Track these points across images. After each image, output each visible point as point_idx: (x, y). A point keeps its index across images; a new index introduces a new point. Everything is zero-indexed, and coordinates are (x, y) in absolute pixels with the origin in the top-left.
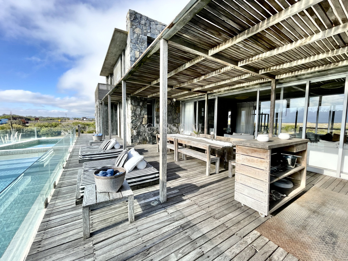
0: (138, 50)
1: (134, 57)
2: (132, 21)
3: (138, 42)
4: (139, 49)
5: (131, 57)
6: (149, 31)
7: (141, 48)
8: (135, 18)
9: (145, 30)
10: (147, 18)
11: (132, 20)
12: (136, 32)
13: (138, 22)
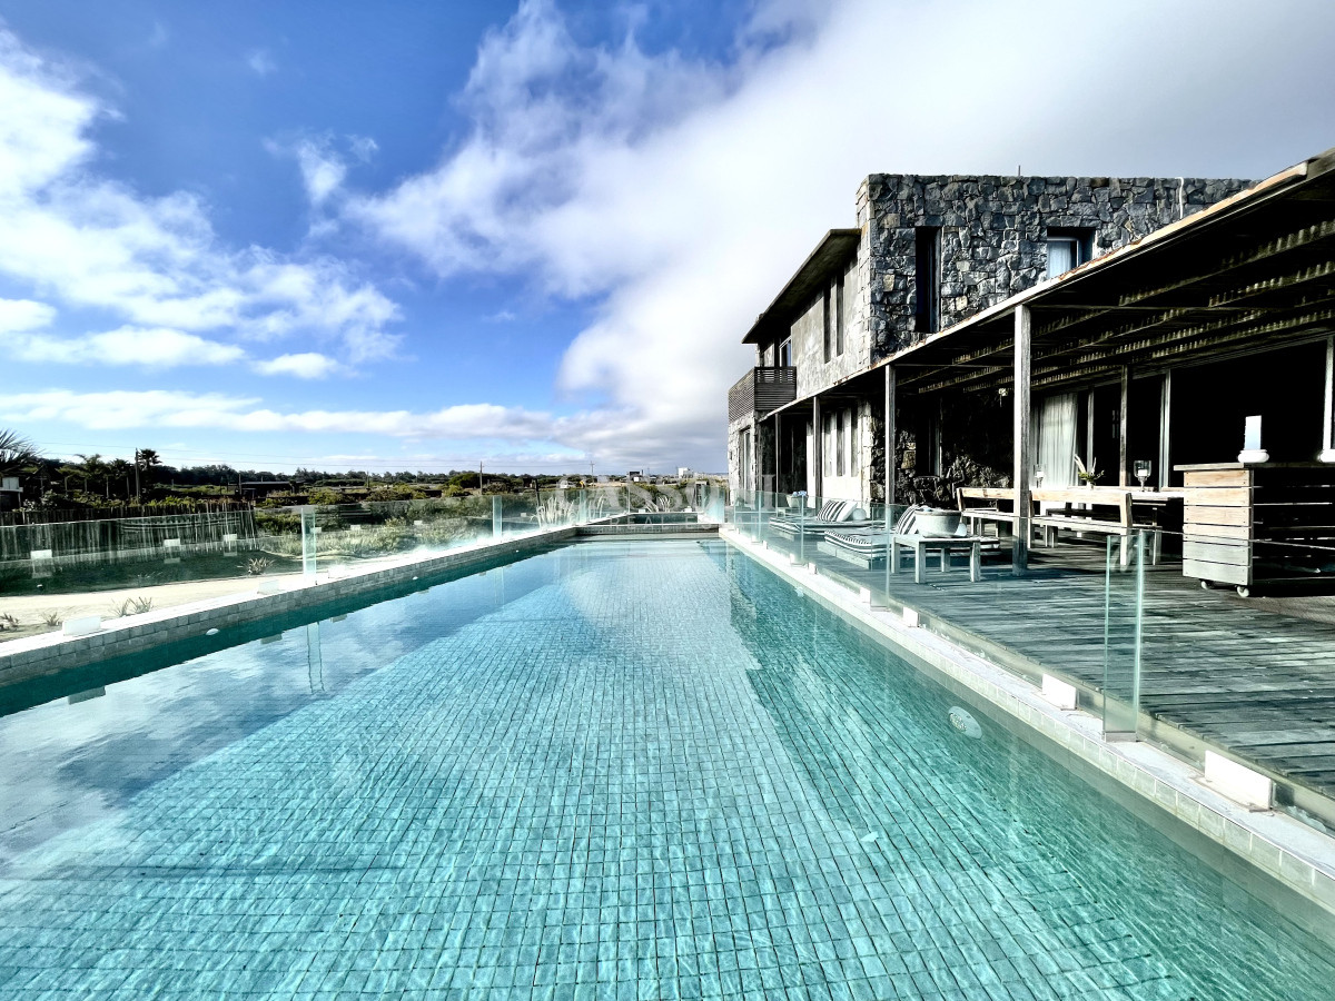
0: (890, 271)
1: (880, 292)
2: (874, 203)
3: (892, 248)
4: (893, 267)
5: (873, 295)
6: (921, 212)
7: (899, 263)
8: (886, 190)
9: (911, 212)
10: (916, 179)
11: (875, 198)
12: (886, 227)
13: (891, 199)
